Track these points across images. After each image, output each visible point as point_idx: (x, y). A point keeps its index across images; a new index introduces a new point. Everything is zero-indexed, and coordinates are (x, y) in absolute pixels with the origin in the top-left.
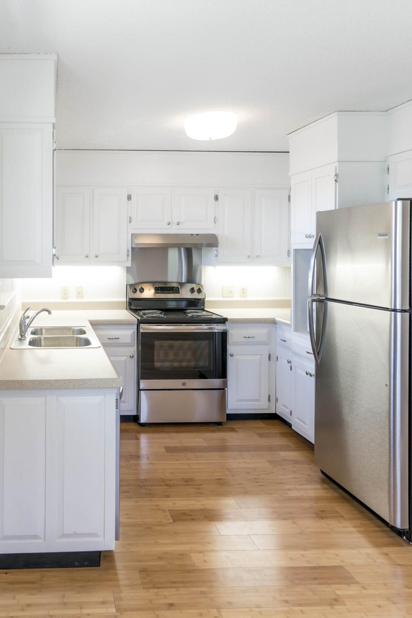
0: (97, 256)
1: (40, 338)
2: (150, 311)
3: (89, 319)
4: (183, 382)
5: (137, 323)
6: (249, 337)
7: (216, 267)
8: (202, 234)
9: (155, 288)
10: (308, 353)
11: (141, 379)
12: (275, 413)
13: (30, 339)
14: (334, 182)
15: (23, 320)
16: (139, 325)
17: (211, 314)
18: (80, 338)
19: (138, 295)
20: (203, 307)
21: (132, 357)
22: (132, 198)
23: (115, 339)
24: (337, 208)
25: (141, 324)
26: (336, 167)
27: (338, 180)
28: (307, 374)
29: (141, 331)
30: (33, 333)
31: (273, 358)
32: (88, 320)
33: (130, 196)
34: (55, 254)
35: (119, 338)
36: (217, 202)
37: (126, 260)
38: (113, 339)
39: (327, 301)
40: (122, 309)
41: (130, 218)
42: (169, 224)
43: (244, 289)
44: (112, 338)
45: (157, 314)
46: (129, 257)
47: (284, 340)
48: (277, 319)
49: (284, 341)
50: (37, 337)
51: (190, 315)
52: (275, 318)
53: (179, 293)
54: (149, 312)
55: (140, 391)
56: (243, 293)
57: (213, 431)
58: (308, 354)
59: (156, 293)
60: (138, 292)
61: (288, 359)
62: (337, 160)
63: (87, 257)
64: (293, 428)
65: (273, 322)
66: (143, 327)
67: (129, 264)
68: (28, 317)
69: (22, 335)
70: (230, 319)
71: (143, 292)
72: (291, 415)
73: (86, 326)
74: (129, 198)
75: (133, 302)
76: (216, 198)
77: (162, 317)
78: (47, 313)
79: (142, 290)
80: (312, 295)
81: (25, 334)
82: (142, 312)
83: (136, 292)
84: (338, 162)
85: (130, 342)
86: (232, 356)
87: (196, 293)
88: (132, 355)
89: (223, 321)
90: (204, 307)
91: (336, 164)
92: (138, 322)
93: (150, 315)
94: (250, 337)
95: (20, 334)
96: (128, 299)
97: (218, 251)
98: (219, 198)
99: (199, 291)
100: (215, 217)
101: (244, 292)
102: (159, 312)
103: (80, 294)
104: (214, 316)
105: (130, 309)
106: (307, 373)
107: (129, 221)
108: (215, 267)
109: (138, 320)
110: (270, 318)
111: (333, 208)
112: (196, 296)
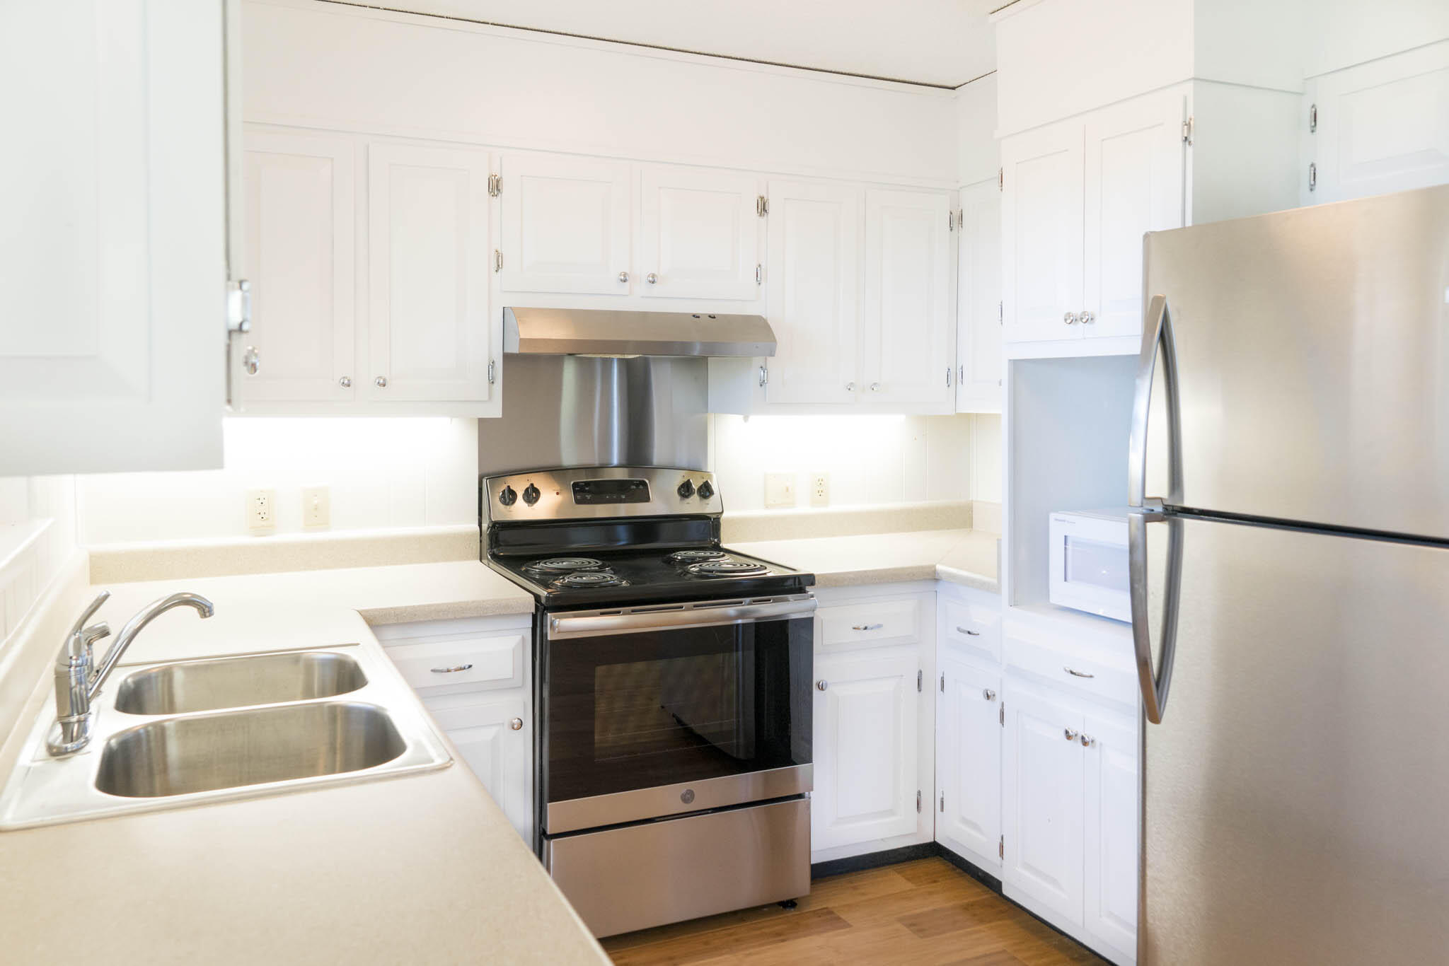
0: (384, 380)
1: (160, 729)
2: (565, 564)
3: (360, 608)
4: (684, 791)
5: (533, 610)
6: (866, 628)
7: (752, 418)
8: (725, 316)
9: (575, 485)
10: (1072, 673)
11: (551, 801)
12: (932, 840)
13: (110, 739)
14: (1181, 144)
15: (71, 653)
16: (543, 615)
17: (758, 564)
18: (348, 711)
19: (522, 511)
20: (716, 540)
21: (516, 726)
22: (505, 188)
23: (456, 670)
24: (1189, 223)
25: (549, 614)
26: (1185, 98)
27: (1192, 139)
28: (1068, 736)
29: (551, 636)
30: (130, 701)
31: (930, 682)
32: (360, 612)
33: (498, 181)
34: (241, 325)
35: (470, 666)
36: (763, 220)
37: (486, 398)
38: (448, 671)
39: (1179, 518)
40: (467, 558)
41: (499, 256)
42: (625, 281)
43: (820, 482)
44: (445, 669)
45: (592, 574)
46: (495, 384)
47: (969, 630)
48: (939, 567)
49: (969, 633)
50: (146, 727)
51: (694, 569)
52: (934, 566)
53: (647, 499)
54: (560, 565)
55: (545, 842)
56: (820, 493)
57: (779, 934)
58: (1073, 676)
59: (578, 502)
60: (520, 501)
61: (987, 688)
62: (1192, 75)
63: (349, 386)
64: (1006, 891)
65: (930, 577)
66: (557, 622)
67: (495, 410)
68: (105, 633)
69: (69, 723)
70: (818, 575)
71: (536, 499)
72: (1002, 854)
73: (358, 644)
74: (495, 187)
75: (504, 535)
76: (763, 208)
77: (613, 585)
78: (192, 610)
79: (532, 495)
80: (1145, 501)
81: (82, 717)
82: (537, 566)
83: (514, 502)
84: (1191, 84)
85: (511, 677)
86: (821, 688)
87: (695, 497)
88: (516, 721)
89: (797, 585)
90: (719, 540)
91: (1189, 88)
92: (536, 605)
93: (572, 579)
94: (869, 625)
95: (60, 718)
96: (485, 526)
97: (768, 367)
98: (771, 207)
99: (706, 491)
100: (760, 266)
101: (820, 491)
102: (593, 563)
103: (317, 514)
104: (772, 573)
105: (496, 558)
106: (1067, 732)
107: (494, 265)
108: (746, 419)
109: (537, 598)
110: (923, 567)
111: (1178, 225)
112: (693, 506)
